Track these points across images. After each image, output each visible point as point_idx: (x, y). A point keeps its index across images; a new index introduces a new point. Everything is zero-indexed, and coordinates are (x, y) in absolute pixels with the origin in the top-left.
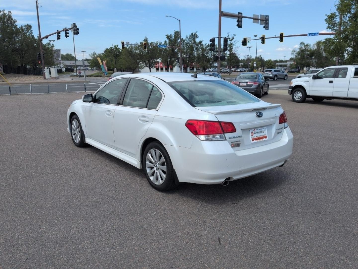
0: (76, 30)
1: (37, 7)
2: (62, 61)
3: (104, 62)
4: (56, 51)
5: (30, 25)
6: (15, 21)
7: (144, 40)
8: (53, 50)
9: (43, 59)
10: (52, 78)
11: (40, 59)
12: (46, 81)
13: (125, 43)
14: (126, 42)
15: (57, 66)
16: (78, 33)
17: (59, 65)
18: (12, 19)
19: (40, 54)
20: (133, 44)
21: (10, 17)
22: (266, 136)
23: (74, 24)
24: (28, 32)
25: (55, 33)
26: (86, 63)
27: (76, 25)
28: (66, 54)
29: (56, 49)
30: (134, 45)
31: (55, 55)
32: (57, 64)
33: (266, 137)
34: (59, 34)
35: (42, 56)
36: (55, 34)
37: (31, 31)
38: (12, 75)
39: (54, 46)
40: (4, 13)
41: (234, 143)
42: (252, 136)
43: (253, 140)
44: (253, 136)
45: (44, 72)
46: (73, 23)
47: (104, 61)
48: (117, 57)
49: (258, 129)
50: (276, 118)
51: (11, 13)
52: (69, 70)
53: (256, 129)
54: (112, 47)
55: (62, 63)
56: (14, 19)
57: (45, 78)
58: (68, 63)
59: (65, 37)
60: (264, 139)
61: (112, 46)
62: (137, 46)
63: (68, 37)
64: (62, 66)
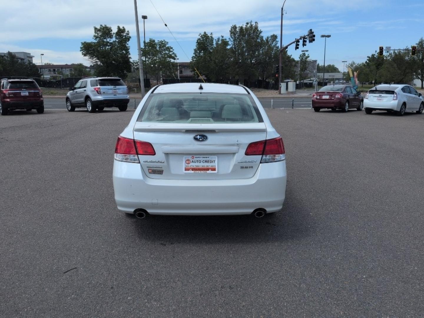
0: (312, 37)
1: (282, 14)
4: (312, 63)
5: (276, 35)
6: (261, 32)
7: (418, 43)
8: (307, 62)
9: (281, 72)
10: (289, 93)
11: (278, 72)
12: (281, 96)
13: (384, 48)
14: (386, 47)
15: (309, 79)
16: (314, 40)
17: (312, 79)
18: (258, 30)
19: (278, 66)
20: (401, 49)
21: (256, 28)
22: (215, 168)
23: (311, 30)
24: (273, 43)
25: (294, 42)
27: (313, 31)
28: (328, 65)
29: (313, 61)
30: (403, 50)
31: (310, 67)
32: (311, 77)
33: (214, 170)
34: (298, 43)
35: (280, 68)
36: (293, 44)
37: (277, 41)
39: (309, 57)
40: (251, 25)
41: (152, 169)
42: (187, 165)
43: (186, 170)
44: (189, 165)
45: (280, 86)
46: (309, 30)
47: (355, 73)
48: (379, 67)
49: (201, 157)
50: (238, 146)
51: (257, 24)
52: (322, 83)
53: (195, 156)
54: (375, 55)
55: (317, 76)
56: (259, 30)
57: (280, 93)
59: (303, 46)
60: (210, 172)
61: (374, 53)
62: (407, 51)
63: (306, 45)
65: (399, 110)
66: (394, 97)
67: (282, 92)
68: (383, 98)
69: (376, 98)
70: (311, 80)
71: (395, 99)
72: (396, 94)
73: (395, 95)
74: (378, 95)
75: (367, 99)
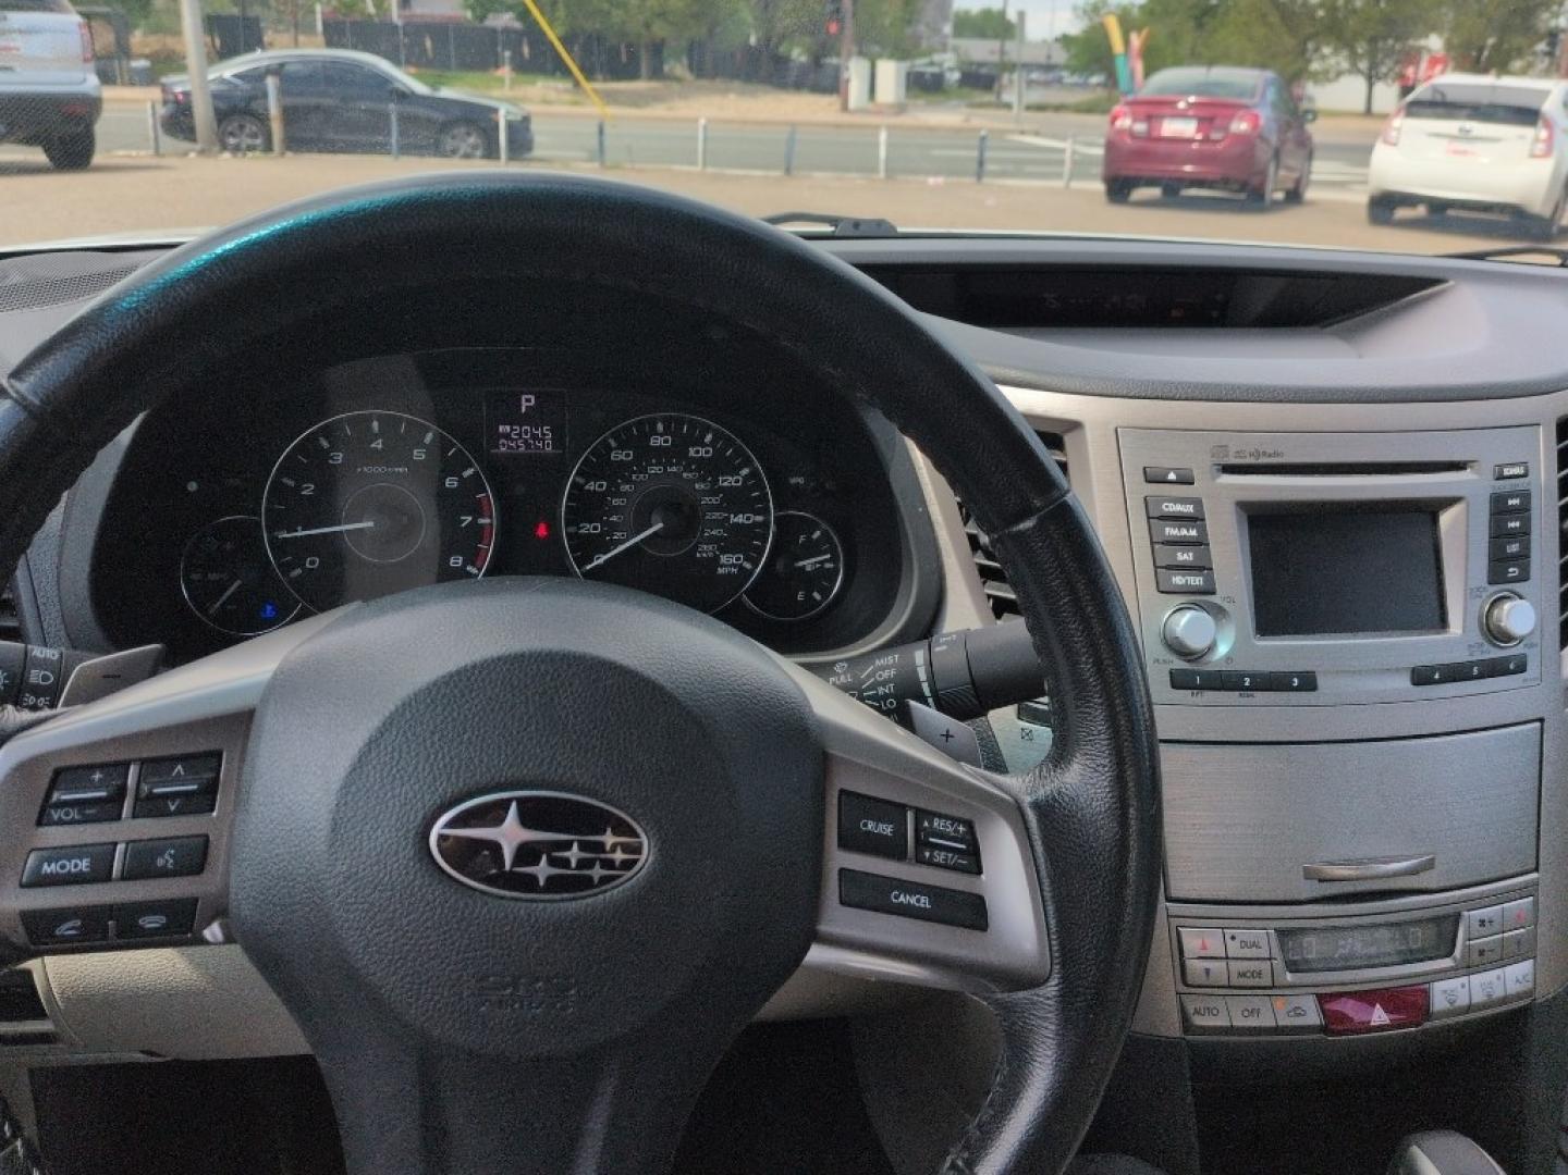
2: (952, 42)
3: (1136, 40)
9: (850, 15)
10: (878, 109)
11: (838, 11)
12: (846, 118)
15: (928, 60)
17: (935, 58)
26: (1060, 56)
31: (929, 9)
32: (929, 52)
38: (718, 83)
45: (845, 73)
47: (1133, 36)
52: (979, 80)
55: (956, 49)
57: (845, 108)
58: (981, 50)
64: (948, 60)
65: (1547, 212)
66: (1537, 140)
67: (853, 102)
68: (1478, 147)
69: (1444, 142)
70: (932, 64)
71: (1538, 152)
72: (1548, 125)
73: (1543, 134)
74: (1451, 126)
75: (1395, 145)
